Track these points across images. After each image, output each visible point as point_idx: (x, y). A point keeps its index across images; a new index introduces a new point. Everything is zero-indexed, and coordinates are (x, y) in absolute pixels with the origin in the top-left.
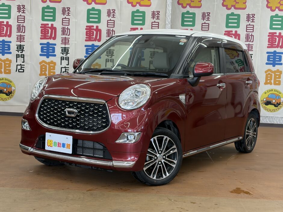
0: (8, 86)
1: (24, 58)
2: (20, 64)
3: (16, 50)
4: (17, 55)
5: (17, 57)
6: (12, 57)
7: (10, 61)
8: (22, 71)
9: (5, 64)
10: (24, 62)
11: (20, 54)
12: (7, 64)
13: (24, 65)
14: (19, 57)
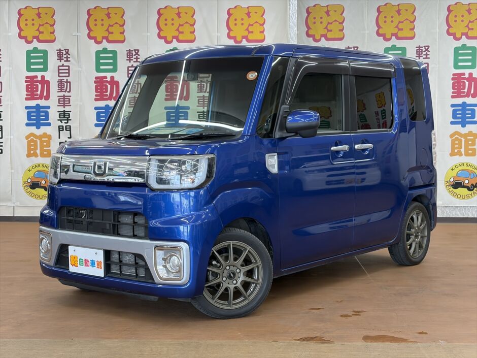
1: (70, 131)
2: (64, 141)
3: (58, 120)
4: (59, 126)
5: (59, 131)
6: (51, 130)
7: (50, 137)
9: (42, 142)
10: (70, 138)
11: (64, 125)
12: (45, 141)
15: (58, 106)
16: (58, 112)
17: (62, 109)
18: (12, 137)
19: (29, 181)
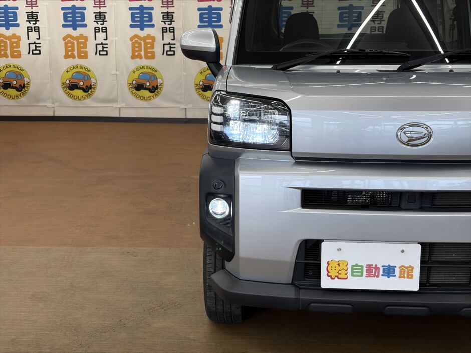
0: (19, 77)
1: (174, 32)
2: (168, 43)
3: (162, 21)
4: (163, 28)
5: (163, 32)
6: (155, 32)
7: (154, 39)
8: (172, 53)
9: (146, 43)
10: (174, 39)
11: (168, 26)
12: (149, 43)
13: (175, 44)
14: (167, 32)
15: (162, 6)
16: (162, 13)
17: (165, 10)
18: (116, 38)
19: (134, 82)
